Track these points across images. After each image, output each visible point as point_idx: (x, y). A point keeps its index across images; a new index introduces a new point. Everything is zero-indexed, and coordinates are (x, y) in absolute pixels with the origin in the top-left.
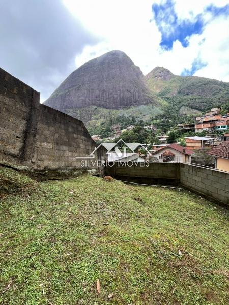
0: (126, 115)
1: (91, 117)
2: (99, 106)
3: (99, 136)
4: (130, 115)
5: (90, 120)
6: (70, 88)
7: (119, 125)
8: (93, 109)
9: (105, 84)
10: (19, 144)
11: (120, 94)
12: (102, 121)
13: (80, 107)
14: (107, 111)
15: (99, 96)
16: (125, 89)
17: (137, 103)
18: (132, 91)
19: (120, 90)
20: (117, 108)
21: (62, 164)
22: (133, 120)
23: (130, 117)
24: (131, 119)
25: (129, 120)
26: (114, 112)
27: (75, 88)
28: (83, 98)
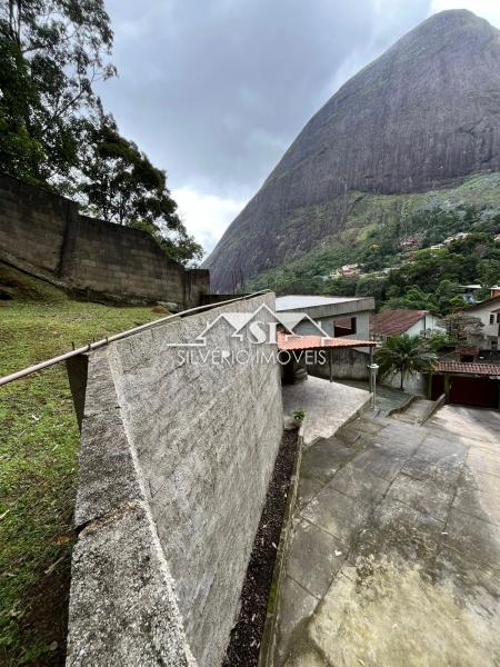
0: (448, 205)
1: (345, 221)
2: (370, 190)
3: (358, 267)
4: (462, 202)
5: (343, 229)
6: (302, 159)
7: (420, 237)
8: (352, 201)
9: (391, 126)
10: (56, 260)
11: (435, 146)
12: (372, 227)
13: (320, 201)
14: (387, 201)
15: (370, 164)
16: (452, 128)
17: (494, 161)
18: (480, 127)
19: (436, 135)
20: (420, 189)
21: (111, 286)
22: (468, 217)
23: (460, 208)
24: (462, 214)
25: (456, 219)
26: (409, 200)
27: (312, 157)
28: (330, 177)
